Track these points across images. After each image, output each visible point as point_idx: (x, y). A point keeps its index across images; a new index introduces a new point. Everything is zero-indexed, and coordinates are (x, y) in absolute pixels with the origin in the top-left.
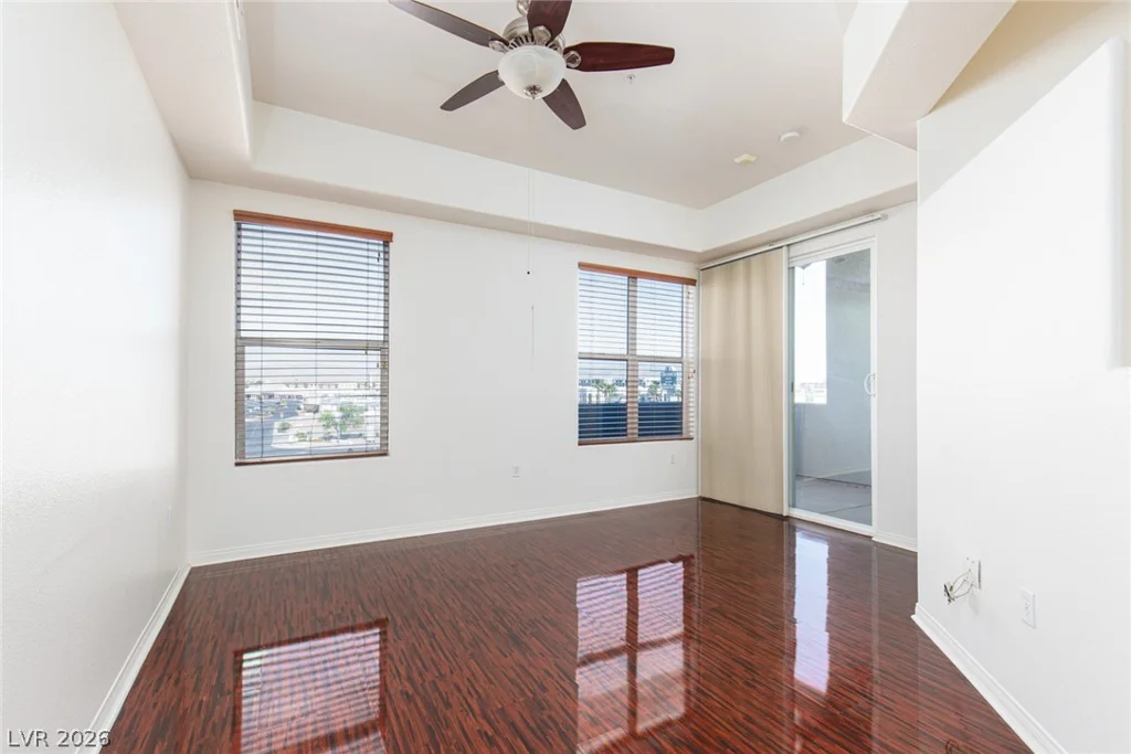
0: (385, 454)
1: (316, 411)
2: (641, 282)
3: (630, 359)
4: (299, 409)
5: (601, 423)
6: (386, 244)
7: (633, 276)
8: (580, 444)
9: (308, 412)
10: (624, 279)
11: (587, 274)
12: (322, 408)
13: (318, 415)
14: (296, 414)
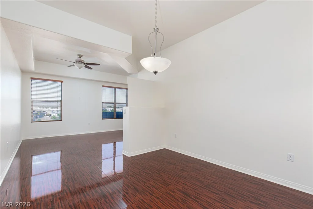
0: (61, 120)
1: (50, 116)
2: (116, 89)
3: (115, 103)
4: (44, 115)
5: (106, 115)
6: (62, 83)
7: (115, 88)
8: (103, 119)
9: (48, 116)
10: (113, 89)
11: (104, 88)
12: (52, 115)
13: (51, 117)
14: (44, 117)
